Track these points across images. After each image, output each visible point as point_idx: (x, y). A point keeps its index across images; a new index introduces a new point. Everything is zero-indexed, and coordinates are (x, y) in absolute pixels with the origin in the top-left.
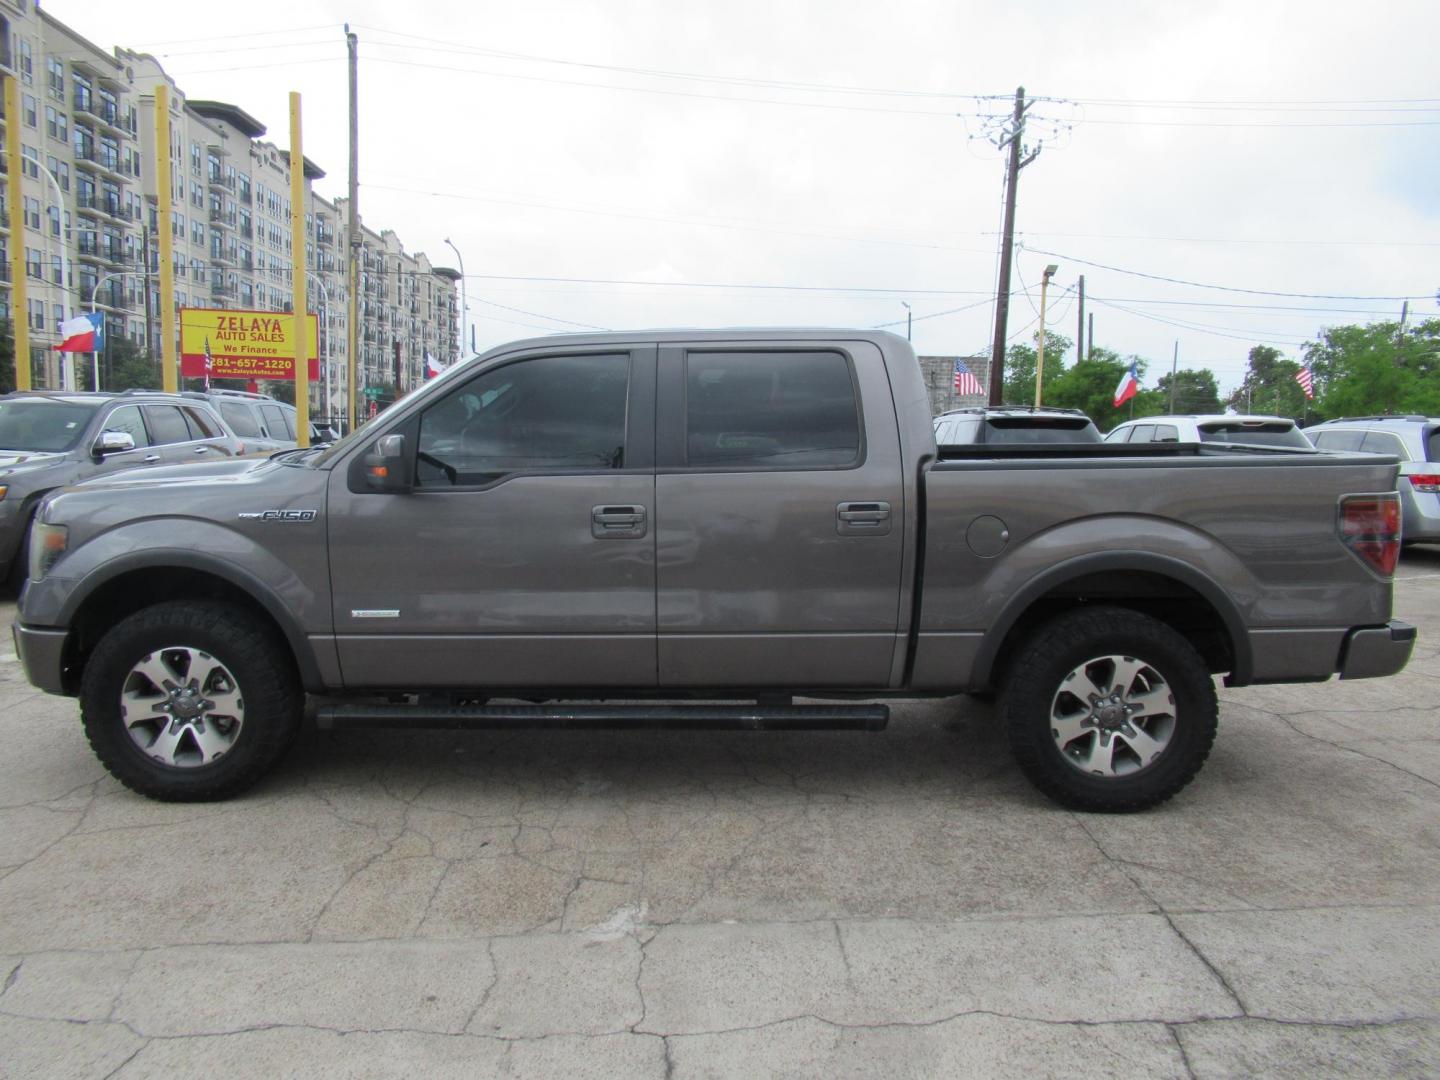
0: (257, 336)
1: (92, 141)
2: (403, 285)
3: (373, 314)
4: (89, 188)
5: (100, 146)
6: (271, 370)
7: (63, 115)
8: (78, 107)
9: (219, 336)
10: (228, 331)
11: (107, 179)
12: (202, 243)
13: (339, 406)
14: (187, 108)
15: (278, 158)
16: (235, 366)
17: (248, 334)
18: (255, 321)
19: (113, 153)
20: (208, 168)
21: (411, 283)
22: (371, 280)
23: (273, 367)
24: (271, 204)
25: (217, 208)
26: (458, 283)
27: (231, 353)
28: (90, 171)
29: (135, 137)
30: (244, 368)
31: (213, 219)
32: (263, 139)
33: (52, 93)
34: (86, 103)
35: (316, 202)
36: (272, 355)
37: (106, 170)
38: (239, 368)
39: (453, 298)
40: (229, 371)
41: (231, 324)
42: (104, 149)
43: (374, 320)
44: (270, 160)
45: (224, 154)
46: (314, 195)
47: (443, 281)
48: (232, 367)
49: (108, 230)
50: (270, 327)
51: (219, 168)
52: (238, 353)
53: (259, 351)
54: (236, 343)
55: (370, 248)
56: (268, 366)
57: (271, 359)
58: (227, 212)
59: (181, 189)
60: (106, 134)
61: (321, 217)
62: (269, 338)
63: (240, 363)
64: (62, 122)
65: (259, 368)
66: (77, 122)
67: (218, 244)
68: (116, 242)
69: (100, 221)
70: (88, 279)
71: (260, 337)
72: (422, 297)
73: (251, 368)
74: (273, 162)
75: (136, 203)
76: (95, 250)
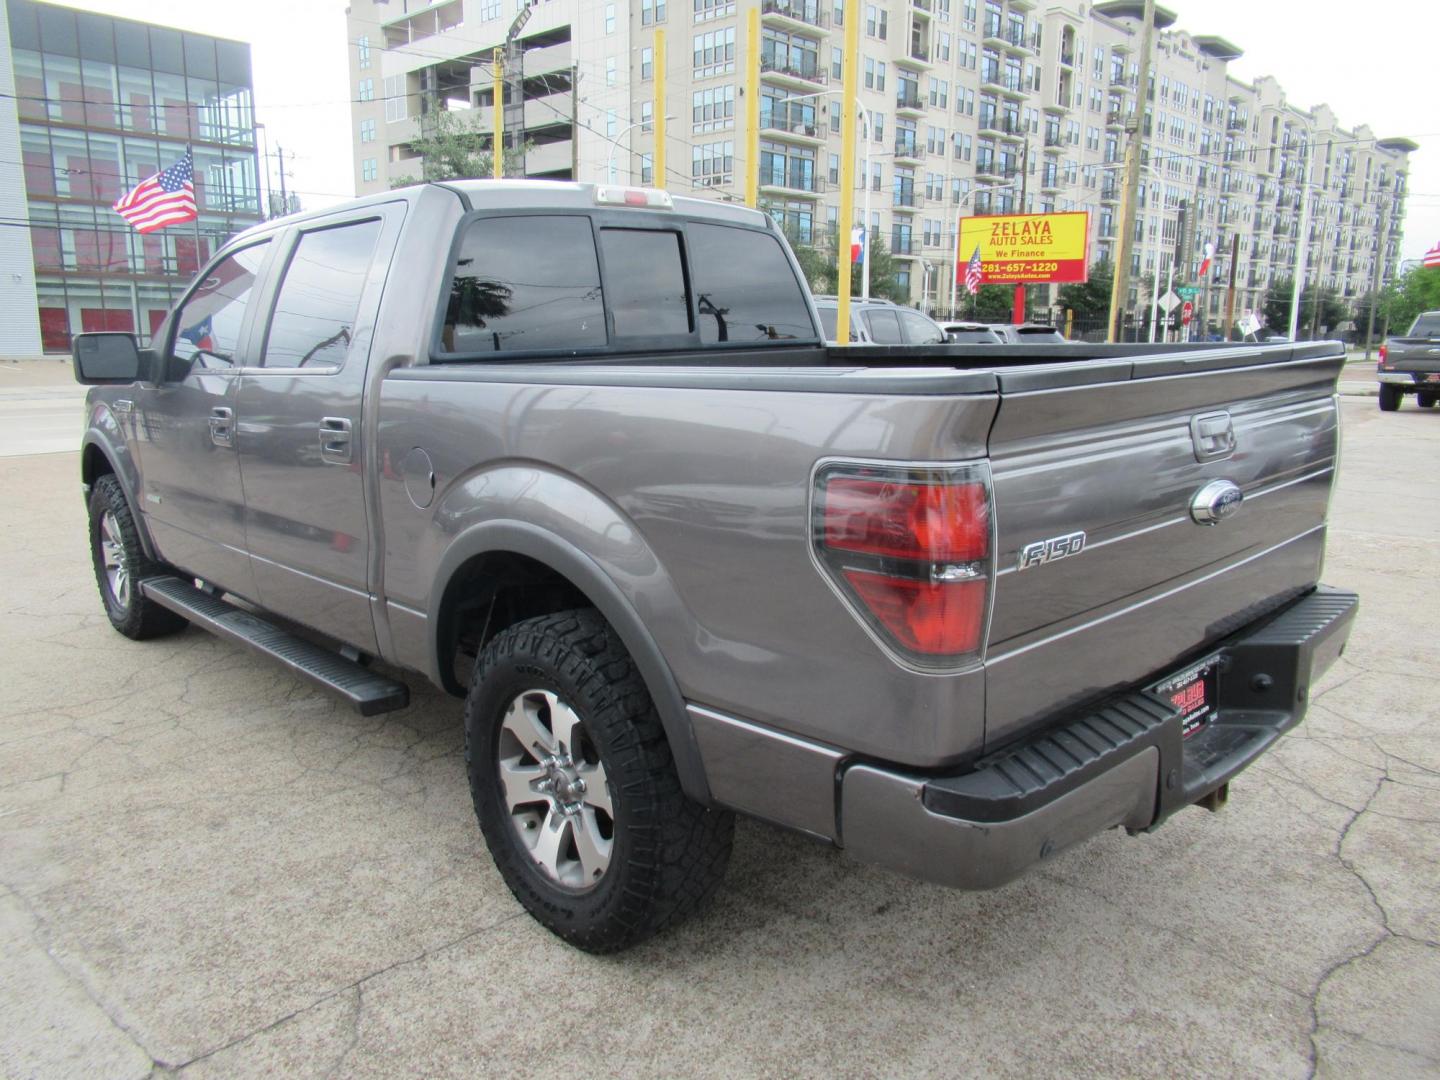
0: (1027, 239)
1: (997, 63)
2: (1332, 166)
3: (1287, 203)
4: (991, 109)
5: (1005, 69)
6: (1038, 273)
7: (973, 45)
8: (987, 34)
9: (993, 242)
10: (1001, 236)
11: (1009, 99)
12: (1097, 148)
13: (1167, 309)
14: (1094, 12)
15: (1190, 44)
16: (1004, 271)
17: (1019, 238)
18: (1027, 224)
19: (1016, 72)
20: (1111, 71)
21: (1345, 161)
22: (1290, 165)
23: (1040, 269)
24: (1176, 96)
25: (1115, 109)
26: (1411, 155)
27: (1002, 259)
28: (993, 94)
29: (1038, 53)
30: (1012, 273)
31: (1110, 122)
32: (1173, 28)
33: (965, 26)
34: (995, 29)
35: (1229, 84)
36: (1040, 258)
37: (1008, 90)
38: (1008, 273)
39: (1401, 174)
40: (999, 277)
41: (1004, 229)
42: (1008, 70)
43: (1288, 210)
44: (1180, 48)
45: (1129, 52)
46: (1228, 78)
47: (1391, 155)
48: (1003, 272)
49: (1004, 148)
50: (1040, 230)
51: (1122, 68)
52: (1009, 258)
53: (1028, 254)
54: (1007, 248)
55: (1293, 128)
56: (1035, 269)
57: (1038, 262)
58: (1126, 112)
59: (1080, 96)
60: (1011, 55)
61: (1234, 102)
62: (1038, 240)
63: (1009, 268)
64: (972, 52)
65: (1026, 272)
66: (985, 49)
67: (1113, 147)
68: (1010, 158)
69: (998, 140)
70: (982, 198)
71: (1031, 241)
72: (1356, 180)
73: (1019, 273)
74: (1184, 50)
75: (1034, 117)
76: (991, 170)
